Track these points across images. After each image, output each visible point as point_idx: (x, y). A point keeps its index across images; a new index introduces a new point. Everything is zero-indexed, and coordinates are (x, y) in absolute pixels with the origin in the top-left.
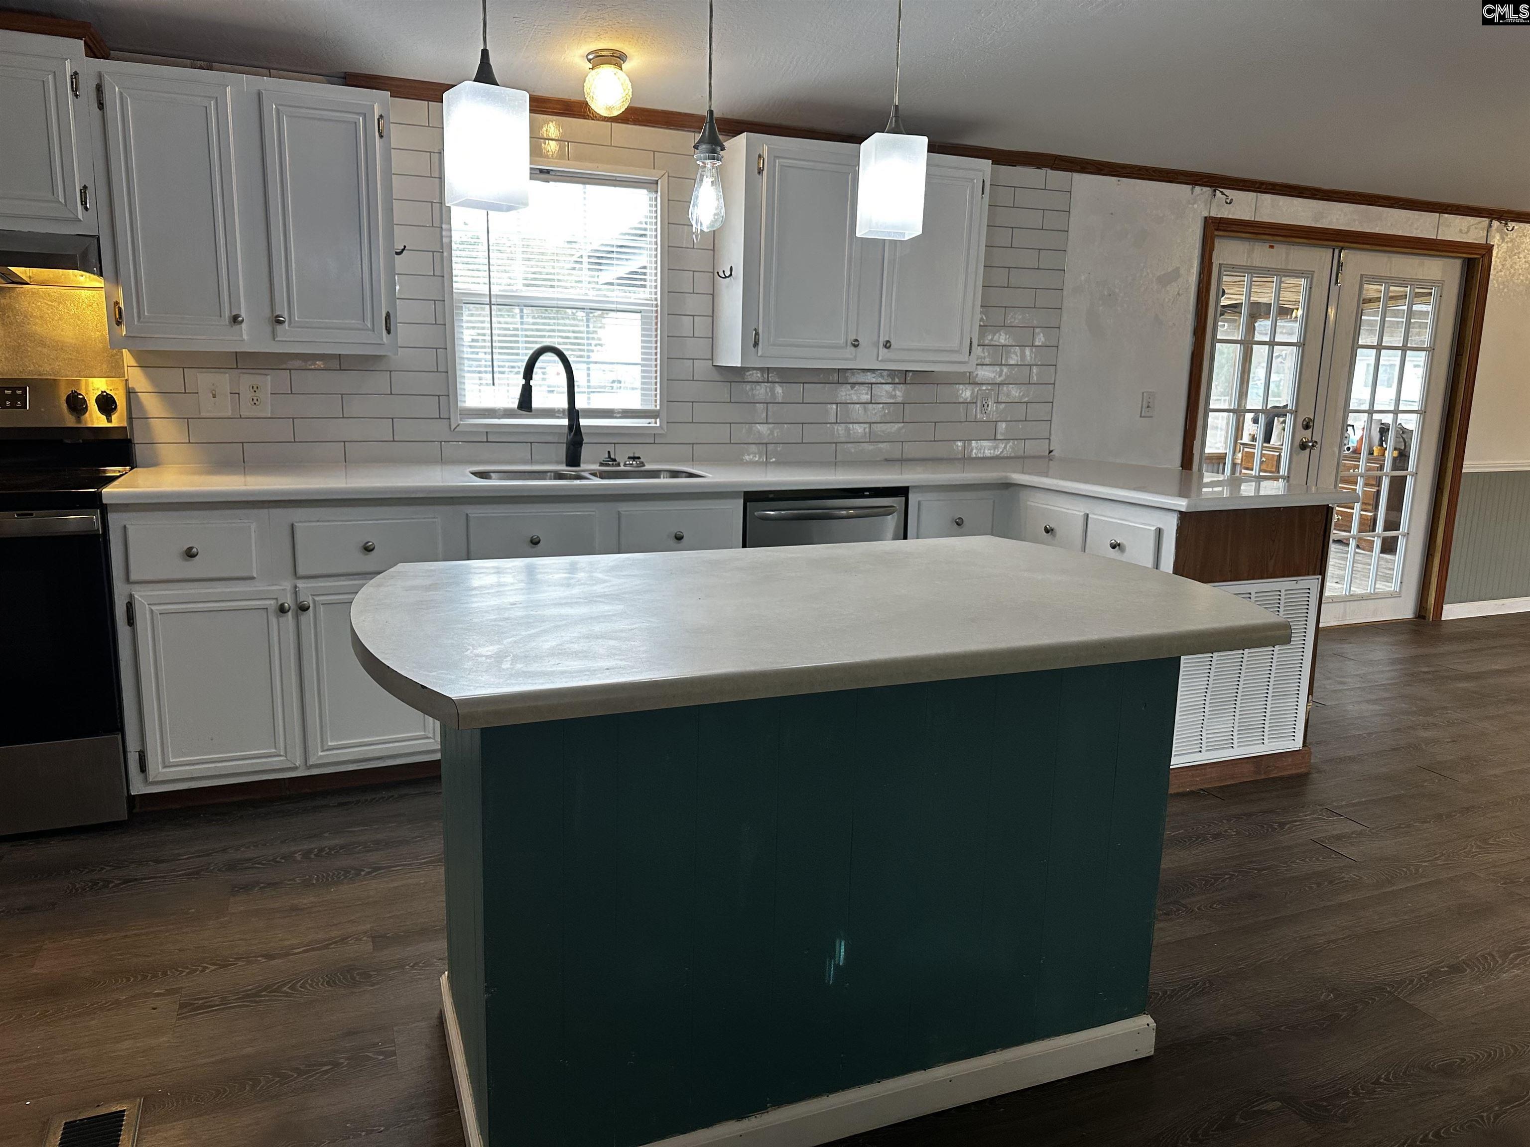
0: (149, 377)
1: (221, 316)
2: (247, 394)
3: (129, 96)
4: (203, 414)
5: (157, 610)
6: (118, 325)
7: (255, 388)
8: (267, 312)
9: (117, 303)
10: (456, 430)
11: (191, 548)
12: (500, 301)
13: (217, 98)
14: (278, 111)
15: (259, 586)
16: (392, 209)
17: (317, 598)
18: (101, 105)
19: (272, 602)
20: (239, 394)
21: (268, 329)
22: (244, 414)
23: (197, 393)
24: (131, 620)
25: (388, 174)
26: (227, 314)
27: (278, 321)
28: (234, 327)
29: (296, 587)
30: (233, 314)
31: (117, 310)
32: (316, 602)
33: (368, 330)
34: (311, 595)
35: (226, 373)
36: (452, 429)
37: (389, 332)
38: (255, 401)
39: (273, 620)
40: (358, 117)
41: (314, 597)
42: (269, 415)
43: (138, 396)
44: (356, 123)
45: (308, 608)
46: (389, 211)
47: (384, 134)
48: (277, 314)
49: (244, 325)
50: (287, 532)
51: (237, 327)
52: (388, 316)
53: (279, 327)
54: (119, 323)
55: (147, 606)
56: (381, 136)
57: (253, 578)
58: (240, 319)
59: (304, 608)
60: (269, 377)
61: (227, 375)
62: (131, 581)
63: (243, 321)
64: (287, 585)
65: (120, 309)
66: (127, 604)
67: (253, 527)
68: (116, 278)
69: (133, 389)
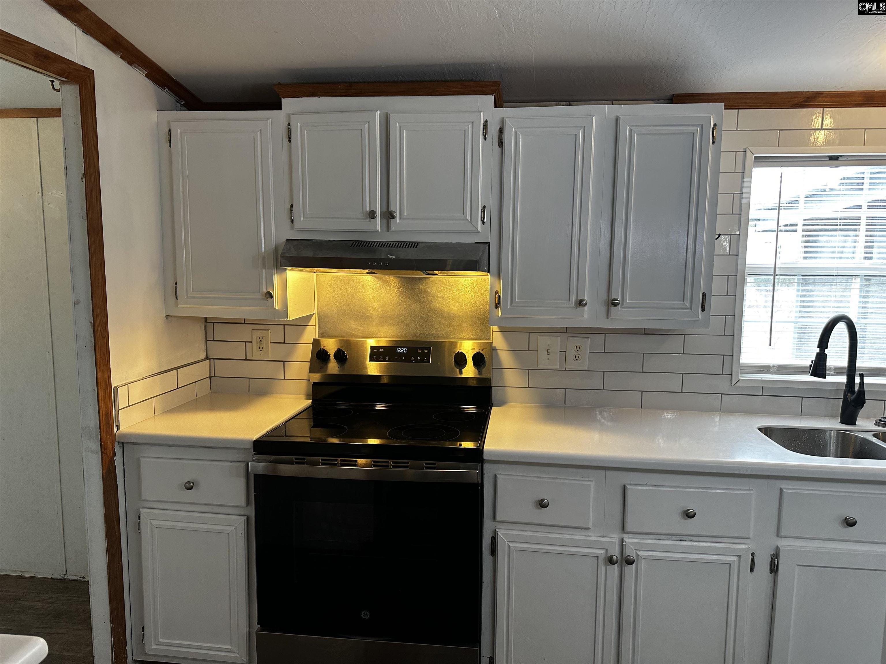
0: (506, 339)
1: (569, 301)
2: (572, 353)
3: (521, 133)
4: (540, 367)
5: (513, 547)
6: (496, 309)
7: (578, 348)
8: (603, 295)
9: (497, 292)
10: (736, 385)
11: (543, 500)
12: (783, 272)
13: (585, 127)
14: (631, 131)
15: (593, 537)
16: (717, 204)
17: (640, 553)
18: (501, 144)
19: (603, 552)
20: (566, 352)
21: (603, 309)
22: (568, 367)
23: (537, 351)
24: (493, 552)
25: (716, 173)
26: (574, 298)
27: (614, 303)
28: (578, 308)
29: (622, 541)
30: (580, 298)
31: (497, 297)
32: (639, 557)
33: (687, 309)
34: (635, 550)
35: (559, 336)
36: (733, 385)
37: (703, 309)
38: (577, 358)
39: (602, 568)
40: (696, 128)
41: (637, 551)
42: (586, 369)
43: (497, 353)
44: (694, 133)
45: (633, 562)
46: (714, 205)
47: (716, 140)
48: (613, 298)
49: (586, 308)
50: (620, 491)
51: (580, 309)
52: (704, 295)
53: (613, 308)
54: (497, 307)
55: (506, 542)
56: (713, 142)
57: (588, 529)
58: (584, 302)
59: (630, 562)
60: (589, 339)
61: (559, 338)
62: (496, 520)
63: (586, 304)
64: (615, 538)
65: (499, 297)
66: (491, 538)
67: (592, 484)
68: (499, 274)
69: (495, 347)
